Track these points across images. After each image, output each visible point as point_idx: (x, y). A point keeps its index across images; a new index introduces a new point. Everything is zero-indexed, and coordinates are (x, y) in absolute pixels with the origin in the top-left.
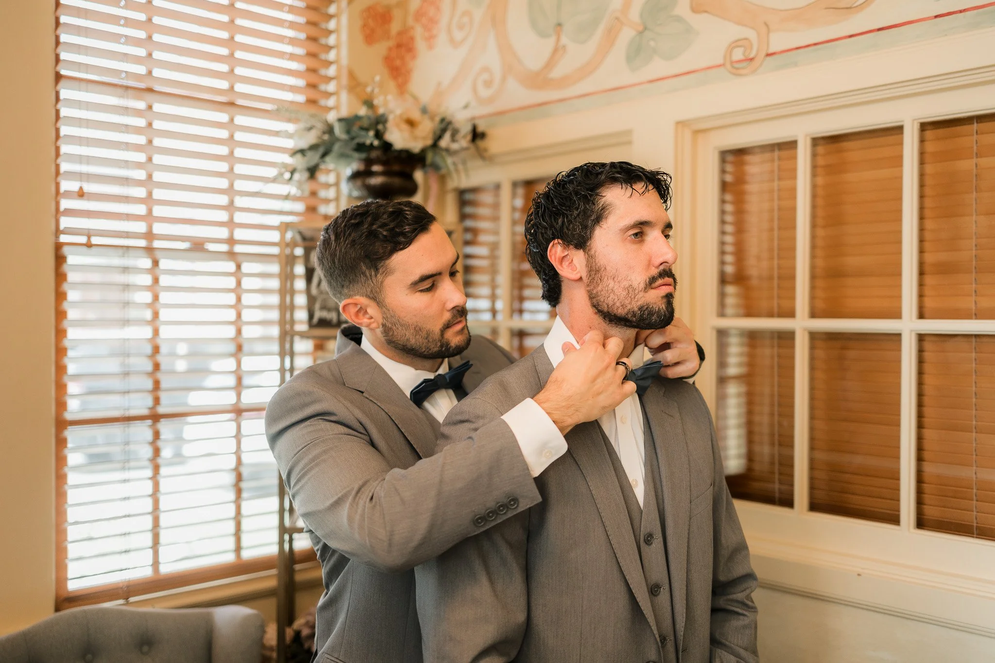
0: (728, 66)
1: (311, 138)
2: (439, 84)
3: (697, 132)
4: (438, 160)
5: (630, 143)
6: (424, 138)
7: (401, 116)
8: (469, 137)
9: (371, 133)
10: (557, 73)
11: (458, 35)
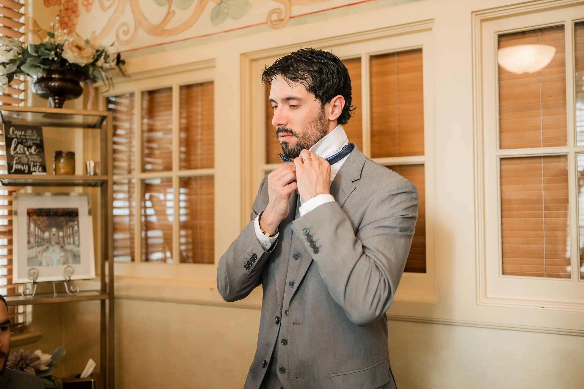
0: (269, 23)
1: (11, 56)
2: (94, 32)
3: (253, 60)
4: (96, 73)
5: (214, 67)
6: (88, 58)
7: (72, 43)
8: (115, 61)
9: (53, 53)
10: (169, 26)
11: (107, 4)
